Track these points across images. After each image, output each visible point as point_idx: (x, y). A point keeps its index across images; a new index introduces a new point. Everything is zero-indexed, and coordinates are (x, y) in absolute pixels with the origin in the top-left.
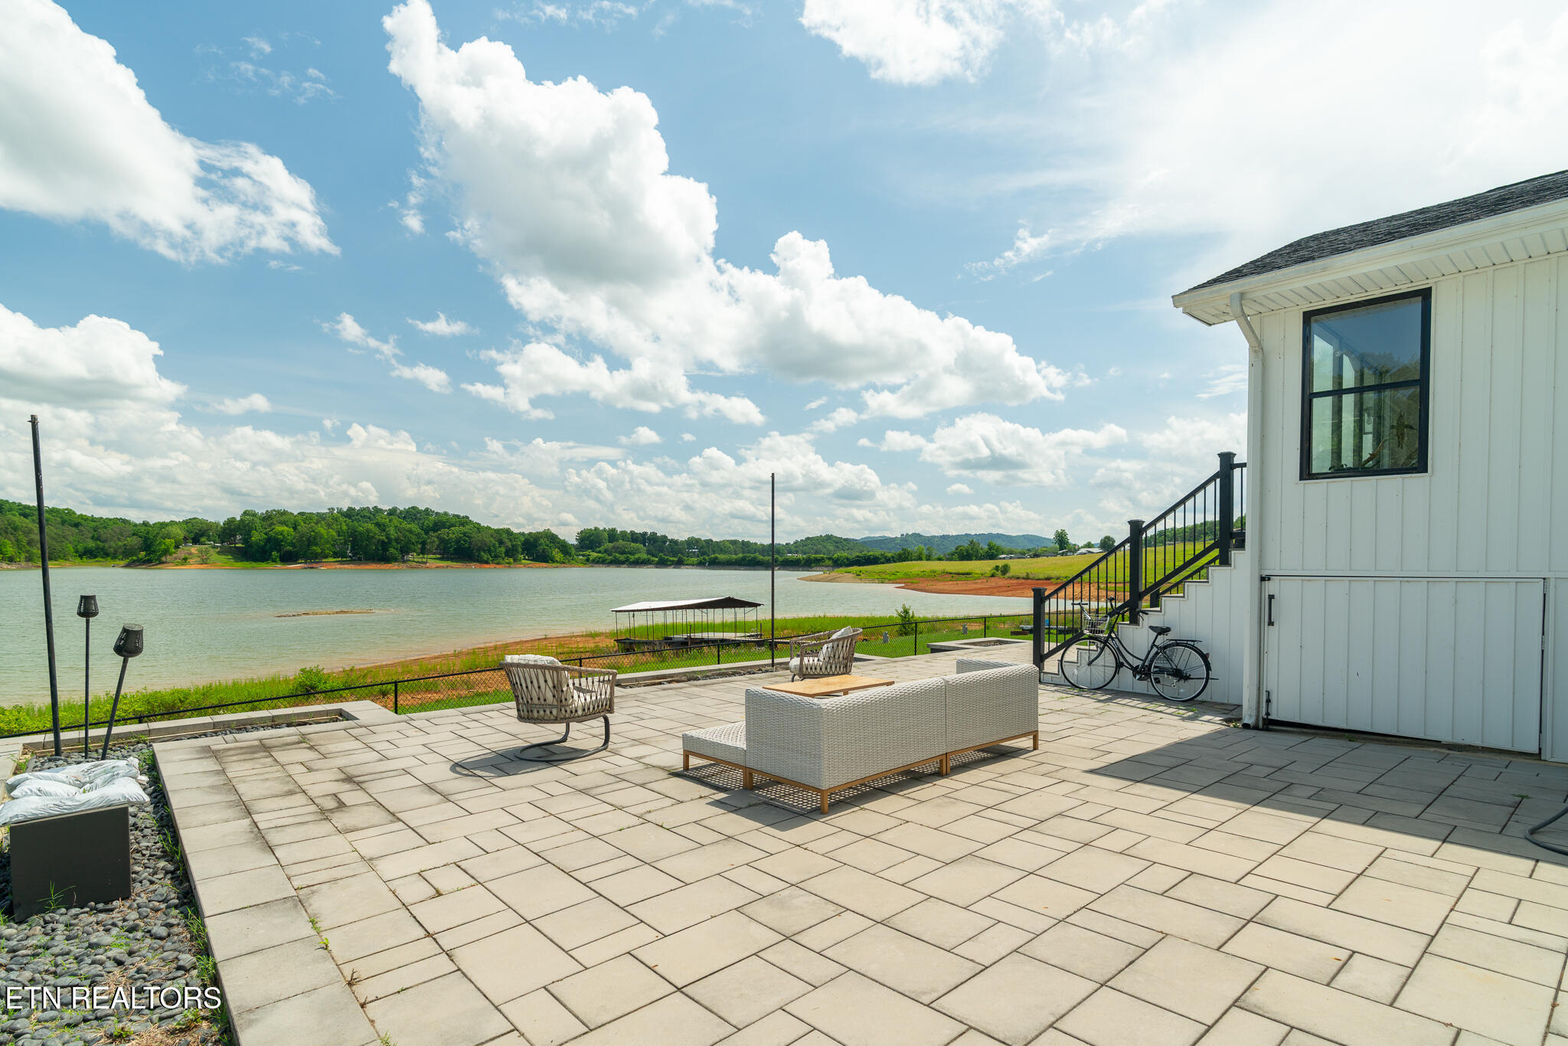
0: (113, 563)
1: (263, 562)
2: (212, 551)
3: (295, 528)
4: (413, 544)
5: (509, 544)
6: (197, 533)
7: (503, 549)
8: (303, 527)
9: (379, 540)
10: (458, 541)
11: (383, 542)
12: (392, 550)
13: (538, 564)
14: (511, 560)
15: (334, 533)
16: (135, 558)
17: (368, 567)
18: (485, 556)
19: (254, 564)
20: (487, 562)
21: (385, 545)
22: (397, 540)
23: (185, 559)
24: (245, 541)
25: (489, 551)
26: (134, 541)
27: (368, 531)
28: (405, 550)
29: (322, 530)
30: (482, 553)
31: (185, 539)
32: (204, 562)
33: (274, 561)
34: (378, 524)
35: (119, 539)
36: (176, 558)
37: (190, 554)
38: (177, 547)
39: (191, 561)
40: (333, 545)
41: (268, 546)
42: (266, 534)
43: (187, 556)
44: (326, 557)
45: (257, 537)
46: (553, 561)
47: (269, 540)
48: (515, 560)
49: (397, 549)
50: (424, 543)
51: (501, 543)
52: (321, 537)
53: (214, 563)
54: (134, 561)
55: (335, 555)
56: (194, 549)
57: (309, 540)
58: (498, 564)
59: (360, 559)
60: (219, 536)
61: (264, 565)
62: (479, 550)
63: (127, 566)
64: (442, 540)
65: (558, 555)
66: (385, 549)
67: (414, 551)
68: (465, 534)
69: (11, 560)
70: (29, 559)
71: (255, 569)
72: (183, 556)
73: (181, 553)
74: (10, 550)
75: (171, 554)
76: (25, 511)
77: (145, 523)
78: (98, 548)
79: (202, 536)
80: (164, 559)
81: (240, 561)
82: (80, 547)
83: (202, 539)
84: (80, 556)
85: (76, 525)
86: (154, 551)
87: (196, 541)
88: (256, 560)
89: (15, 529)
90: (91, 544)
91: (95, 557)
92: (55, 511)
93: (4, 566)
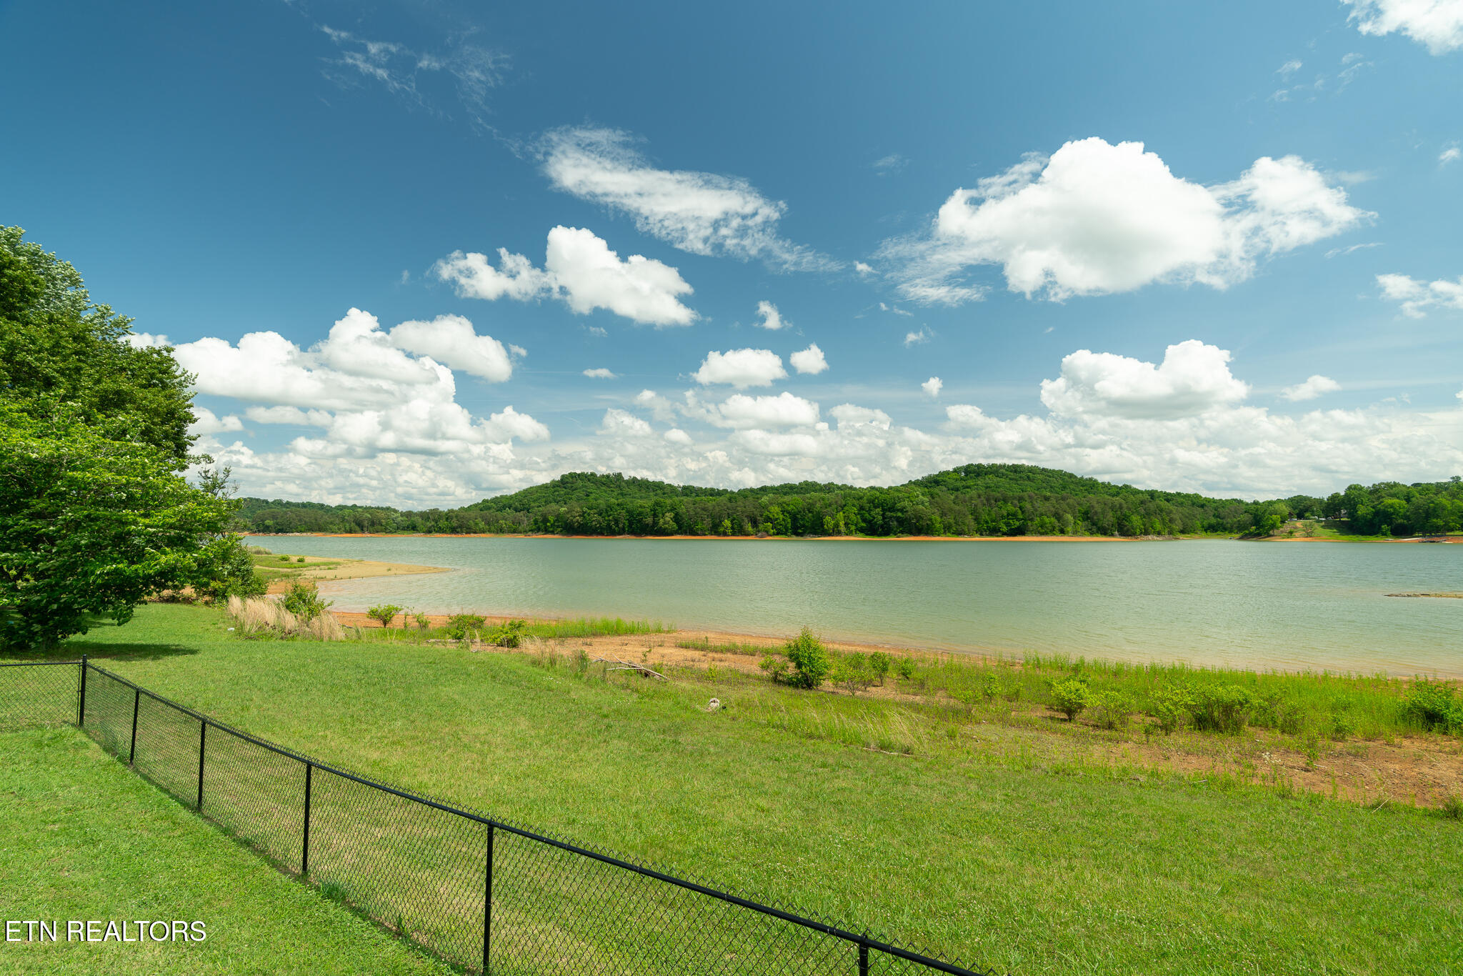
0: (1230, 536)
1: (1371, 535)
2: (1316, 525)
3: (1408, 501)
6: (1301, 508)
8: (1418, 499)
16: (1247, 532)
19: (1361, 538)
23: (1291, 533)
24: (1352, 514)
26: (1245, 518)
29: (1443, 500)
31: (1290, 515)
32: (1309, 535)
33: (1384, 534)
35: (1234, 517)
36: (1282, 532)
37: (1296, 528)
38: (1283, 522)
39: (1297, 534)
41: (1377, 520)
42: (1373, 507)
43: (1292, 530)
44: (1452, 530)
45: (1362, 511)
47: (1377, 513)
52: (1444, 508)
53: (1319, 536)
54: (1247, 535)
56: (1299, 524)
57: (1426, 512)
60: (1323, 511)
61: (1372, 538)
63: (1241, 538)
69: (1159, 533)
70: (1170, 533)
71: (1361, 541)
72: (1289, 530)
73: (1288, 526)
74: (1158, 526)
75: (1278, 528)
76: (1168, 497)
77: (1256, 503)
78: (1218, 524)
79: (1306, 511)
80: (1271, 532)
81: (1348, 534)
82: (1205, 523)
83: (1307, 515)
84: (1206, 531)
85: (1202, 506)
86: (1263, 526)
87: (1300, 516)
88: (1363, 533)
89: (1161, 510)
90: (1213, 521)
91: (1216, 531)
92: (1187, 496)
93: (1155, 538)
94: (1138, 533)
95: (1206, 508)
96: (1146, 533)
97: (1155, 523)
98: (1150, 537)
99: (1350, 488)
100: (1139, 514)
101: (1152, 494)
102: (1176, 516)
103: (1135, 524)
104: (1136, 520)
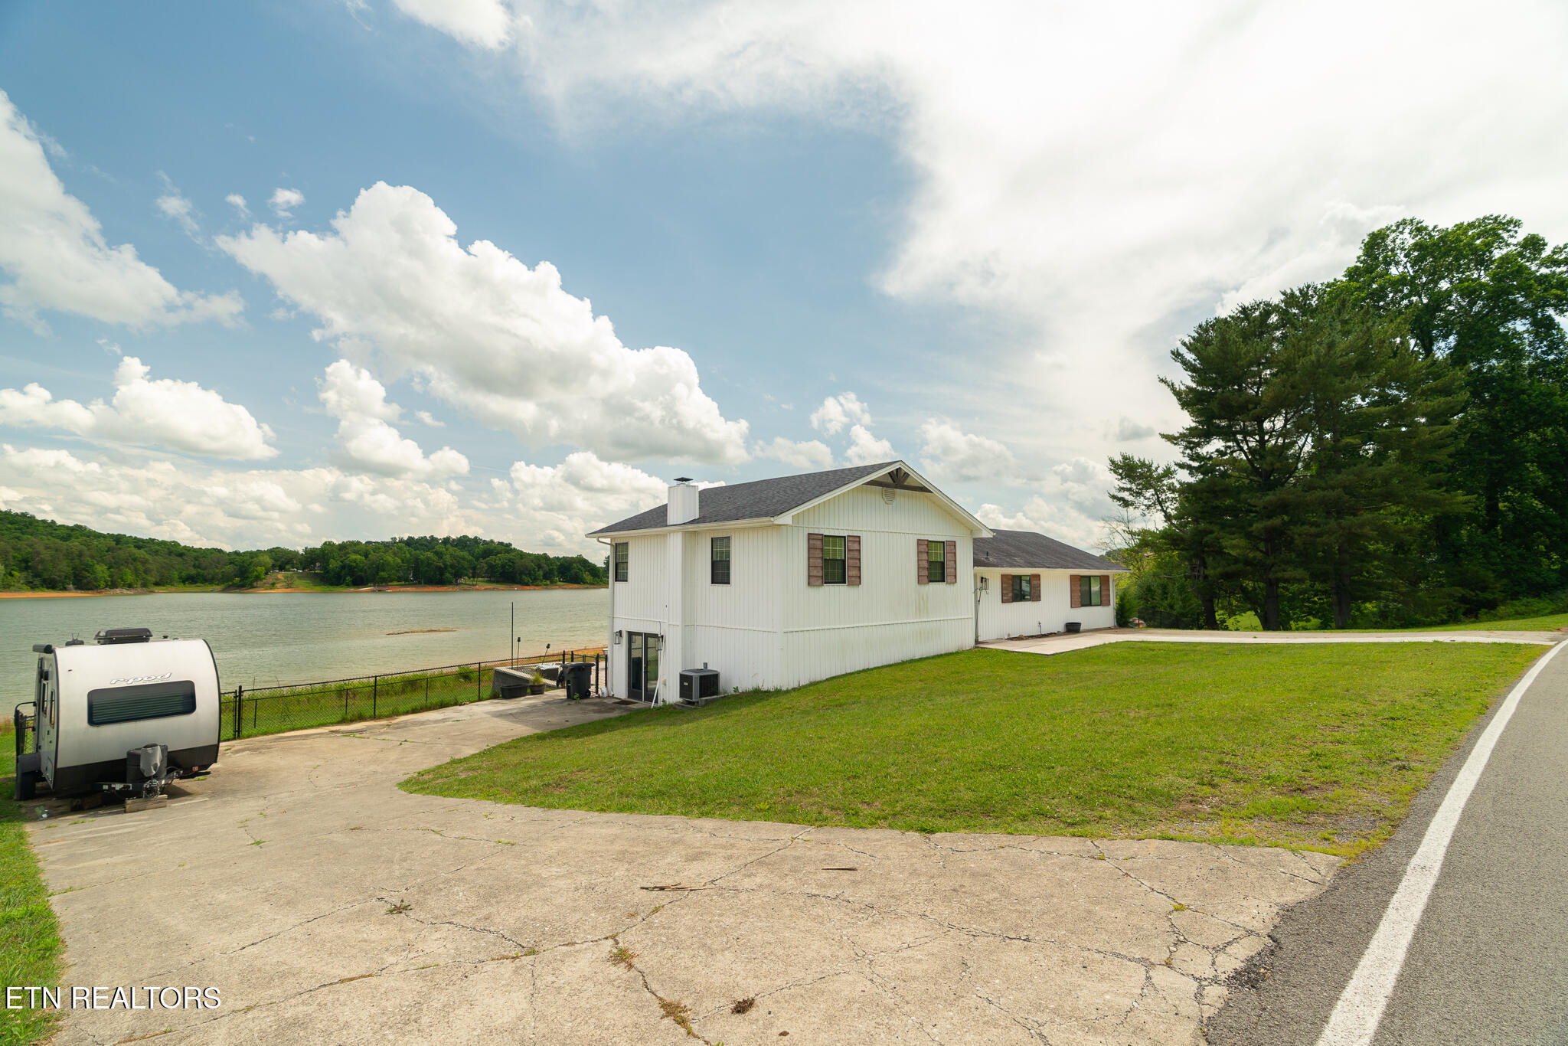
0: (211, 588)
1: (337, 585)
2: (295, 576)
3: (366, 556)
4: (465, 569)
5: (547, 568)
6: (282, 560)
7: (541, 573)
8: (373, 556)
9: (437, 566)
10: (503, 566)
11: (440, 567)
12: (447, 575)
13: (571, 585)
14: (548, 582)
15: (399, 561)
16: (230, 584)
17: (426, 589)
18: (526, 579)
19: (331, 588)
20: (527, 585)
21: (441, 570)
22: (452, 566)
23: (272, 584)
24: (325, 568)
25: (530, 574)
26: (229, 569)
27: (428, 558)
28: (458, 575)
29: (389, 558)
30: (524, 577)
31: (274, 566)
32: (289, 586)
33: (348, 585)
34: (436, 553)
35: (217, 567)
36: (265, 584)
37: (277, 579)
38: (266, 574)
39: (278, 585)
40: (398, 571)
41: (343, 573)
42: (341, 562)
43: (274, 581)
44: (391, 581)
45: (334, 564)
46: (585, 583)
47: (343, 567)
48: (552, 582)
49: (451, 574)
50: (474, 568)
51: (540, 567)
52: (388, 564)
53: (295, 587)
54: (230, 586)
55: (399, 579)
56: (281, 575)
57: (378, 567)
58: (537, 585)
59: (420, 583)
60: (301, 563)
61: (338, 589)
62: (520, 574)
63: (223, 591)
64: (491, 567)
65: (588, 577)
66: (442, 574)
67: (466, 575)
68: (509, 560)
69: (130, 586)
70: (144, 585)
71: (331, 592)
72: (271, 581)
73: (270, 579)
74: (130, 577)
75: (261, 580)
76: (139, 543)
77: (237, 553)
78: (198, 574)
79: (287, 563)
80: (255, 584)
81: (319, 585)
82: (184, 574)
83: (287, 567)
84: (184, 582)
85: (181, 555)
86: (247, 577)
87: (281, 568)
88: (332, 584)
89: (135, 560)
90: (193, 572)
91: (196, 583)
92: (163, 543)
93: (125, 591)
94: (102, 584)
95: (185, 557)
96: (113, 585)
97: (126, 574)
98: (118, 591)
99: (325, 543)
100: (103, 561)
101: (118, 539)
102: (153, 567)
103: (100, 575)
104: (101, 570)
